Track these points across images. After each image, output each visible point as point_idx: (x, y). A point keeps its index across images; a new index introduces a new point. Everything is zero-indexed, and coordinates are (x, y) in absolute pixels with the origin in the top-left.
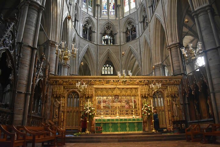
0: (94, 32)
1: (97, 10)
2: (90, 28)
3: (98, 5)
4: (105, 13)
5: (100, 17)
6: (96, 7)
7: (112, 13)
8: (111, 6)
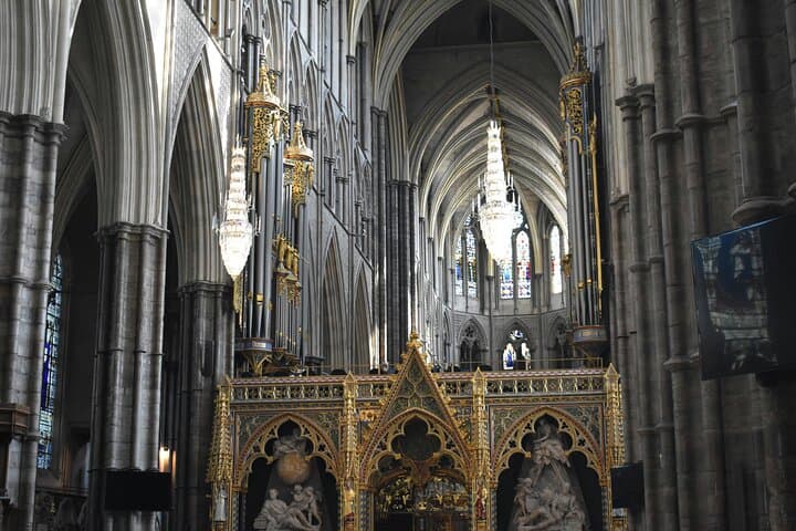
0: (485, 351)
1: (487, 290)
2: (475, 343)
3: (489, 278)
4: (507, 292)
5: (497, 308)
6: (486, 283)
7: (524, 291)
8: (521, 271)
